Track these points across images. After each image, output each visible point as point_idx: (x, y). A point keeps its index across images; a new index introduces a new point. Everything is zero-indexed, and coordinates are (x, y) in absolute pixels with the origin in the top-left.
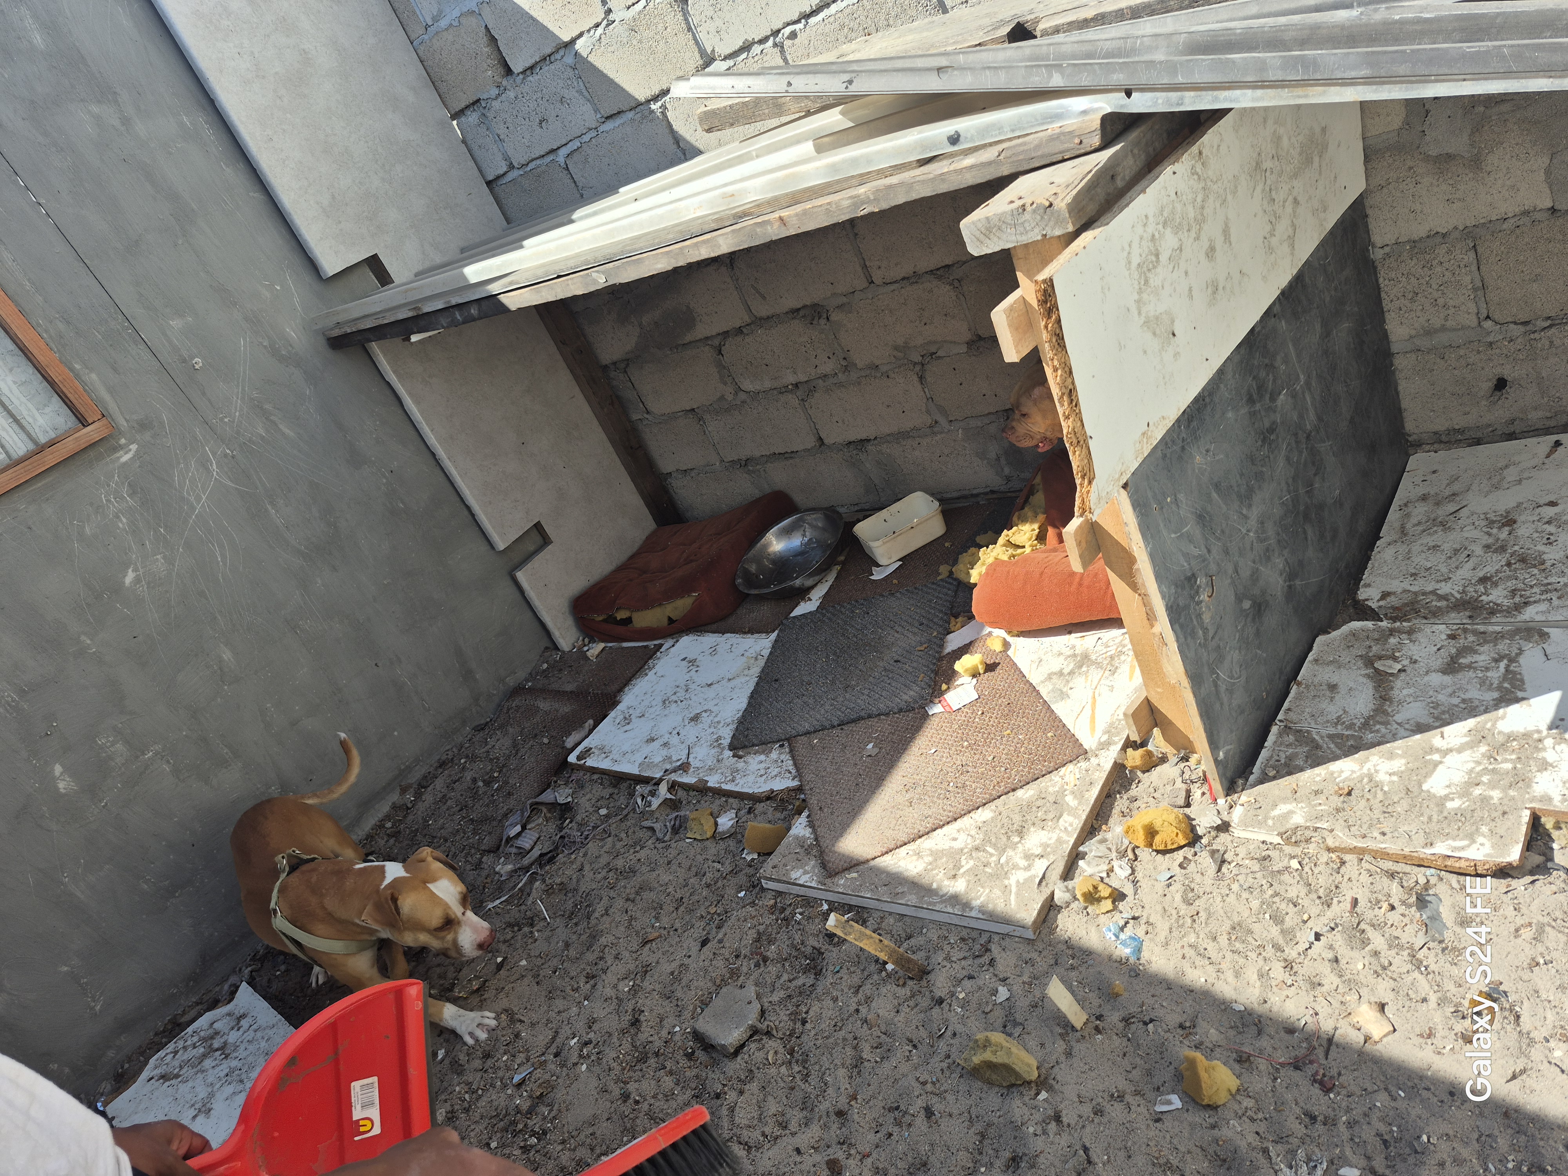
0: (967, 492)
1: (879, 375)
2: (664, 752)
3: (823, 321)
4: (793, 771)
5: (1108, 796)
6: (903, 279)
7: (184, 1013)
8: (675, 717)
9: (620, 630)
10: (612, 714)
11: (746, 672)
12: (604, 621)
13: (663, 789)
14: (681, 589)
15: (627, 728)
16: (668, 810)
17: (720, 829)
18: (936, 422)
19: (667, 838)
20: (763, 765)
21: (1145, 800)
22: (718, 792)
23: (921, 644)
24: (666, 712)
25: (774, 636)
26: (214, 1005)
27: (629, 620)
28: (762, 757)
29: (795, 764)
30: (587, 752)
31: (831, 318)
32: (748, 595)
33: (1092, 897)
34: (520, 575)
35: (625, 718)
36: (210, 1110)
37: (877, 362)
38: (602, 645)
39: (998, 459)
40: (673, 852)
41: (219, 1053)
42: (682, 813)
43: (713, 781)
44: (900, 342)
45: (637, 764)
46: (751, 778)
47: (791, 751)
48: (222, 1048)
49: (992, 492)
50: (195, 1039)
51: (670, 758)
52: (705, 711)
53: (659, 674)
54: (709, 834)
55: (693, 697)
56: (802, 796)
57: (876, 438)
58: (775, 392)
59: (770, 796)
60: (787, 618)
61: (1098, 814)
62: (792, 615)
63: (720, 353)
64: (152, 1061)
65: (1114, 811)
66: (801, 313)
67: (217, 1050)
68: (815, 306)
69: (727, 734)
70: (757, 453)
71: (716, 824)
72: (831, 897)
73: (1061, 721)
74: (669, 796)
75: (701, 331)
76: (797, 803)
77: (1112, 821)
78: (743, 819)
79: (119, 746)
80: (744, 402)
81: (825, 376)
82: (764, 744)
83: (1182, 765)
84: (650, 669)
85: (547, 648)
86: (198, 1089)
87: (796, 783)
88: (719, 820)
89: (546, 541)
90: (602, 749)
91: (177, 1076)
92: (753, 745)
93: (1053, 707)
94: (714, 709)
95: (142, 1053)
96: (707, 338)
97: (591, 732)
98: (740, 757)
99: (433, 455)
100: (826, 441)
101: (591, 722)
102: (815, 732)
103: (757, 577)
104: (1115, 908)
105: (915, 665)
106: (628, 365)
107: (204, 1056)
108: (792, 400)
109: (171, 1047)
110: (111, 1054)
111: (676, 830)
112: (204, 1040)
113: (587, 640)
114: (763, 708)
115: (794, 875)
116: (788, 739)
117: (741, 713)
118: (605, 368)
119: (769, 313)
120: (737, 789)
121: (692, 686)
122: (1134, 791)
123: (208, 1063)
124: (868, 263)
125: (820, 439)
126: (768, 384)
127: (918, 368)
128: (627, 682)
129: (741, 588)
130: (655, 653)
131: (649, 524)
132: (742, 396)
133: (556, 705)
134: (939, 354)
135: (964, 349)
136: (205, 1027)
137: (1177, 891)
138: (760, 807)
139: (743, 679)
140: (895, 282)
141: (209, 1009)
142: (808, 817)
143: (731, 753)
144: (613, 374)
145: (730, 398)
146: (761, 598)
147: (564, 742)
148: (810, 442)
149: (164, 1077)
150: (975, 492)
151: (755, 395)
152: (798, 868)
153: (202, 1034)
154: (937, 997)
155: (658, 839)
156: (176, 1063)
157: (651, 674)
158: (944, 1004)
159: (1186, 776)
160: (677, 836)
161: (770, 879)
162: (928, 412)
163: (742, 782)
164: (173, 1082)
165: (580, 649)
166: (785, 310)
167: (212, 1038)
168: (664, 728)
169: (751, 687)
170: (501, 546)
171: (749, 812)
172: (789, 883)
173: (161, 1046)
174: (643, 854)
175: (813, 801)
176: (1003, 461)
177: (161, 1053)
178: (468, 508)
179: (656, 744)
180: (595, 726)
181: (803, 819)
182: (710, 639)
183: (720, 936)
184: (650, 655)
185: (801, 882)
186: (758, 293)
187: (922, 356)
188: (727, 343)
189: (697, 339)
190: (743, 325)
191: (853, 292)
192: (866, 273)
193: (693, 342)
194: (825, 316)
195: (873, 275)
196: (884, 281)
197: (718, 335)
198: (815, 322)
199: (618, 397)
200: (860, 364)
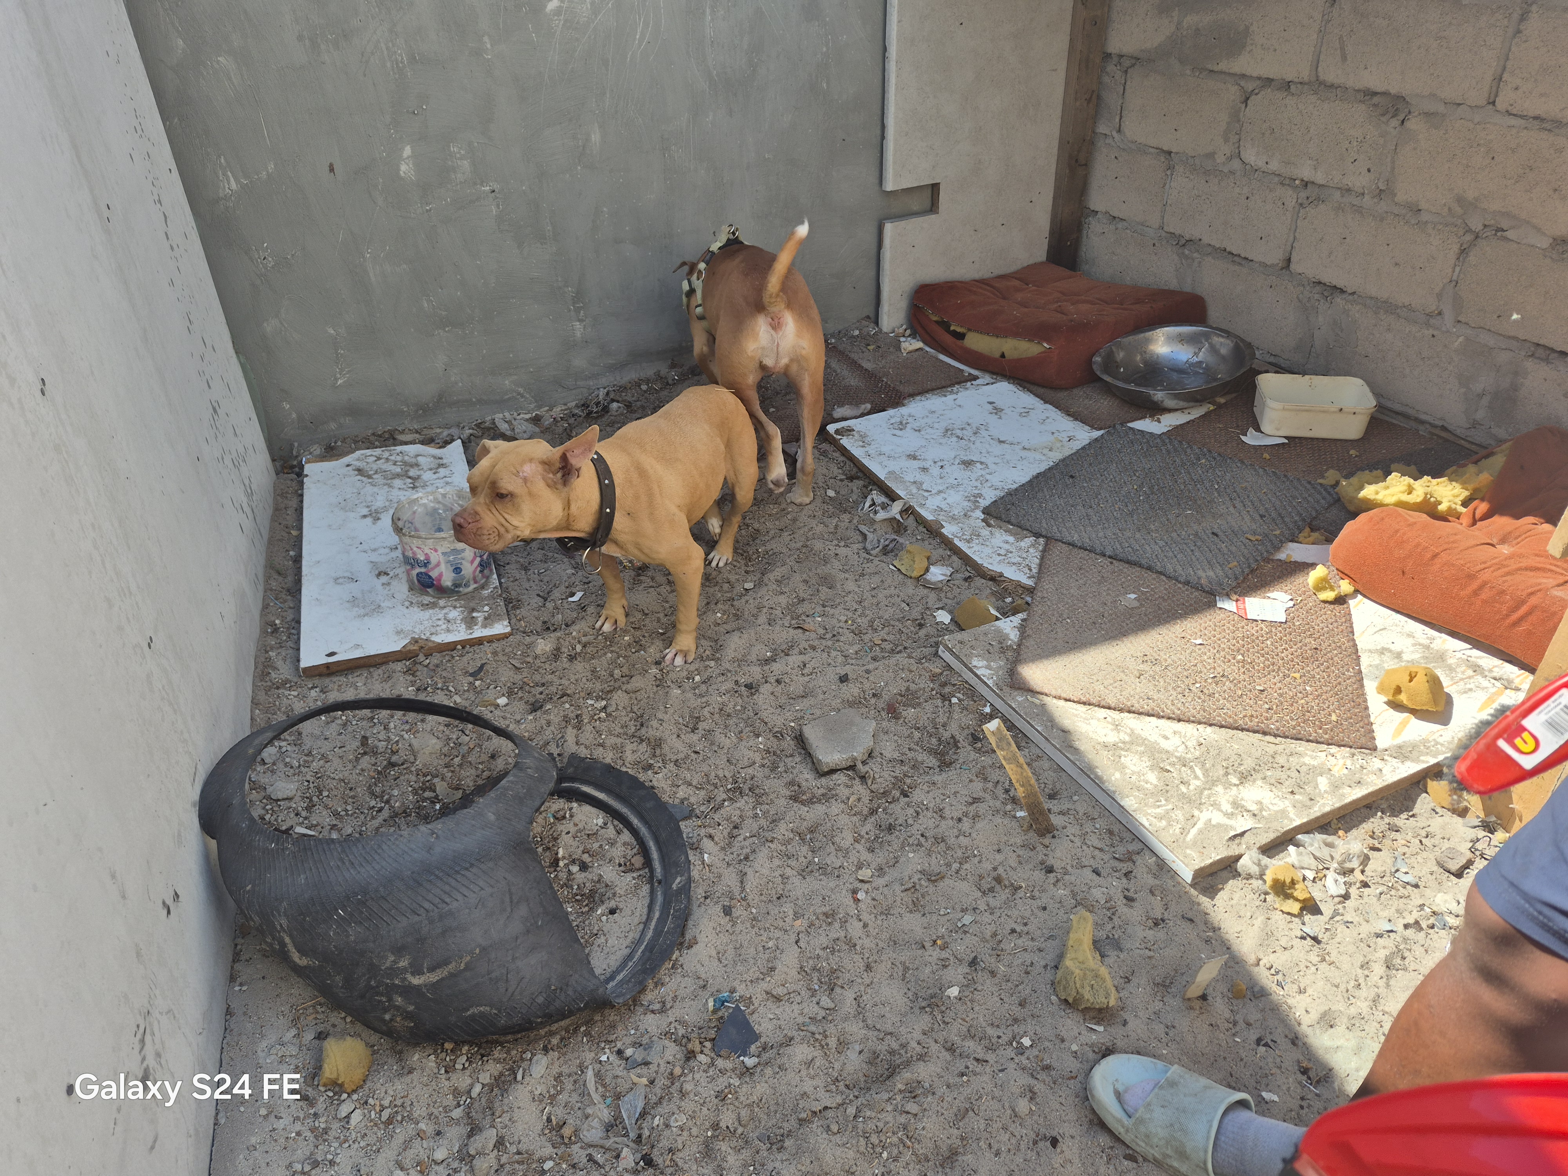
0: (1411, 412)
1: (1414, 222)
2: (919, 477)
3: (1395, 122)
4: (1035, 571)
5: (1368, 807)
6: (1536, 118)
7: (402, 432)
8: (948, 451)
9: (948, 339)
10: (891, 412)
11: (1046, 451)
12: (936, 322)
13: (896, 509)
14: (1037, 332)
15: (898, 432)
16: (890, 530)
17: (929, 576)
18: (1440, 314)
19: (873, 552)
20: (1007, 546)
21: (1409, 838)
22: (947, 543)
23: (1255, 534)
24: (944, 441)
25: (1097, 434)
26: (428, 441)
27: (961, 336)
28: (1011, 539)
29: (1040, 566)
30: (849, 431)
31: (1407, 124)
32: (1100, 379)
33: (1282, 889)
34: (888, 227)
35: (901, 423)
36: (379, 519)
37: (1423, 205)
38: (920, 345)
39: (1480, 396)
40: (870, 568)
41: (410, 481)
42: (901, 540)
43: (949, 530)
44: (1470, 195)
45: (887, 470)
46: (988, 550)
47: (1044, 551)
48: (415, 479)
49: (1444, 428)
50: (399, 458)
51: (921, 484)
52: (982, 463)
53: (958, 402)
54: (915, 574)
55: (978, 444)
56: (1029, 599)
57: (1354, 293)
58: (1276, 179)
59: (995, 578)
60: (1122, 424)
61: (1344, 816)
62: (1130, 425)
63: (1246, 101)
64: (358, 453)
65: (1364, 825)
66: (1376, 100)
67: (410, 478)
68: (1400, 98)
69: (989, 497)
70: (1206, 240)
71: (927, 570)
72: (999, 704)
73: (1365, 701)
74: (898, 517)
75: (1243, 64)
76: (1020, 602)
77: (1354, 832)
78: (956, 582)
79: (466, 164)
80: (1232, 173)
81: (1349, 190)
82: (1022, 528)
83: (1481, 833)
84: (952, 392)
85: (868, 317)
86: (379, 498)
87: (1030, 583)
88: (933, 569)
89: (933, 207)
90: (863, 437)
91: (369, 477)
92: (1009, 522)
93: (1366, 682)
94: (992, 467)
95: (356, 442)
96: (1243, 76)
97: (863, 415)
98: (989, 525)
99: (885, 49)
100: (1293, 266)
101: (869, 406)
102: (1080, 548)
103: (1118, 367)
104: (1300, 915)
105: (1234, 549)
106: (1133, 65)
107: (398, 476)
108: (1290, 197)
109: (377, 452)
110: (333, 426)
111: (885, 551)
112: (405, 463)
113: (908, 332)
114: (1040, 495)
115: (975, 662)
116: (1048, 539)
117: (1015, 486)
118: (1108, 56)
119: (1337, 81)
120: (968, 552)
121: (983, 433)
122: (1401, 821)
123: (397, 483)
124: (1506, 76)
125: (1289, 260)
126: (1274, 166)
127: (1469, 237)
128: (923, 392)
129: (1095, 367)
130: (966, 381)
131: (1040, 254)
132: (1236, 164)
133: (846, 373)
134: (1510, 234)
135: (1545, 243)
136: (411, 454)
137: (1384, 948)
138: (979, 582)
139: (1038, 456)
140: (1522, 117)
141: (422, 443)
142: (1023, 620)
143: (983, 516)
144: (1111, 68)
145: (1220, 159)
146: (1109, 390)
147: (833, 409)
148: (1275, 257)
149: (360, 471)
150: (1423, 417)
151: (1250, 171)
152: (984, 659)
153: (406, 458)
154: (1048, 863)
155: (864, 548)
156: (375, 467)
157: (950, 397)
158: (1052, 875)
159: (1479, 846)
160: (883, 558)
161: (950, 651)
162: (1439, 296)
163: (976, 548)
164: (364, 479)
165: (897, 336)
166: (1359, 85)
167: (412, 466)
168: (933, 453)
169: (1043, 467)
170: (889, 186)
171: (966, 579)
172: (966, 666)
173: (371, 446)
174: (843, 551)
175: (1038, 609)
176: (1485, 401)
177: (368, 452)
178: (883, 127)
179: (916, 464)
180: (869, 413)
181: (1017, 619)
182: (1027, 399)
183: (871, 667)
184: (960, 380)
185: (979, 672)
186: (1342, 49)
187: (1485, 226)
188: (1263, 93)
189: (1232, 71)
190: (1296, 80)
191: (1459, 104)
192: (1494, 89)
193: (1225, 73)
194: (1401, 117)
195: (1501, 94)
196: (1510, 108)
197: (1259, 78)
198: (1384, 119)
199: (1099, 97)
200: (1401, 197)
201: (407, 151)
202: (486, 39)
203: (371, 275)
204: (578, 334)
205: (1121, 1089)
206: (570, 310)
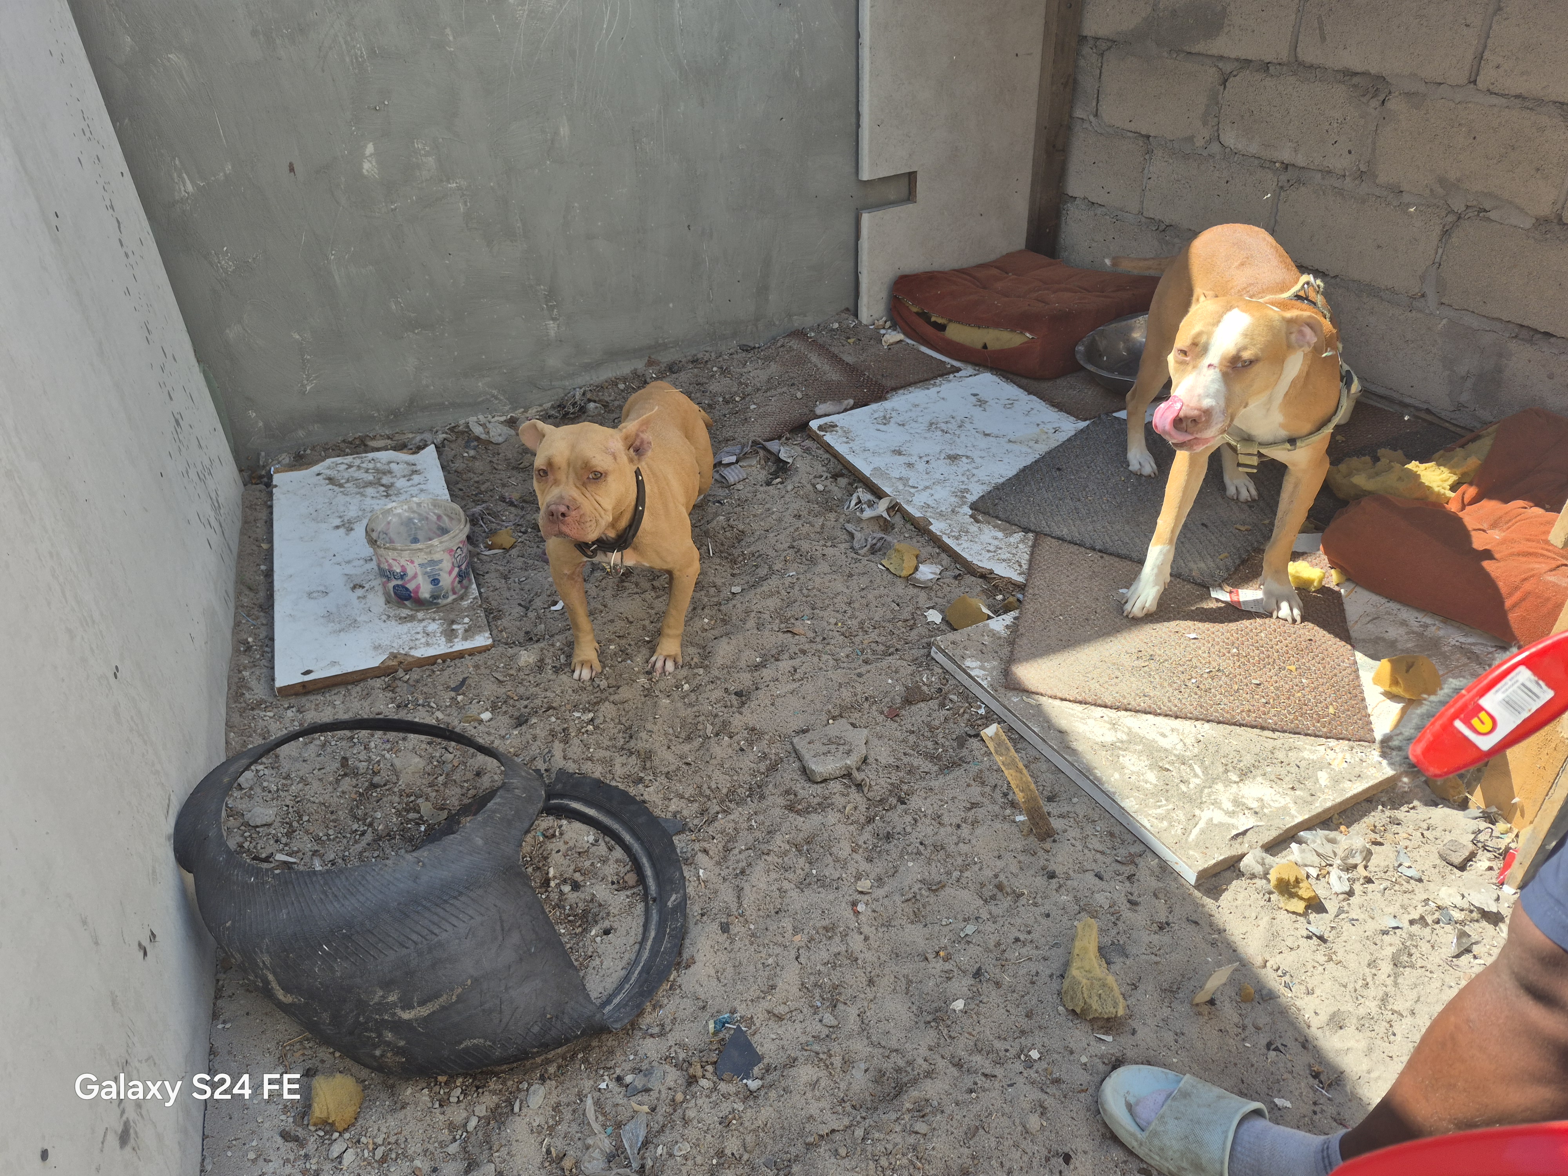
0: (1395, 395)
1: (1395, 203)
2: (905, 472)
3: (1375, 103)
4: (1025, 567)
5: (1369, 800)
6: (1517, 97)
7: (374, 438)
8: (932, 445)
9: (930, 331)
10: (874, 406)
11: (1032, 443)
12: (917, 313)
13: (882, 507)
14: (1018, 323)
15: (882, 427)
16: (877, 528)
17: (918, 575)
18: (1423, 296)
19: (862, 552)
20: (996, 543)
21: (1410, 831)
22: (936, 541)
23: (1244, 524)
24: (928, 435)
25: (1082, 425)
26: (401, 447)
27: (942, 328)
28: (1000, 535)
29: (1030, 562)
30: (832, 427)
31: (1388, 104)
32: (1083, 368)
33: (1287, 888)
34: (866, 217)
35: (885, 417)
36: (352, 529)
37: (1405, 187)
38: (901, 336)
39: (1465, 378)
40: (859, 568)
41: (383, 489)
42: (889, 538)
43: (937, 527)
44: (1452, 176)
45: (872, 466)
46: (976, 547)
47: (1034, 546)
48: (388, 487)
49: (1428, 411)
50: (371, 466)
51: (908, 480)
52: (967, 457)
53: (941, 395)
54: (905, 573)
55: (963, 437)
56: (1020, 596)
57: (1336, 277)
58: (1256, 162)
59: (986, 576)
60: (1107, 414)
61: (1345, 811)
62: (1115, 414)
63: (1224, 83)
64: (329, 461)
65: (1365, 819)
66: (1355, 80)
67: (383, 485)
68: (1380, 78)
69: (976, 492)
70: (1186, 225)
71: (916, 569)
72: (994, 706)
73: (1362, 692)
74: (885, 515)
75: (1220, 45)
76: (1011, 599)
77: (1356, 827)
78: (946, 580)
79: (431, 160)
80: (1211, 156)
81: (1329, 172)
82: (1010, 523)
83: (1483, 825)
84: (934, 385)
85: (847, 309)
86: (352, 507)
87: (1021, 579)
88: (922, 567)
89: (910, 196)
90: (846, 433)
91: (341, 486)
92: (997, 517)
93: (1361, 673)
94: (978, 461)
95: (325, 450)
96: (1221, 58)
97: (846, 410)
98: (977, 521)
99: (858, 35)
101: (851, 402)
102: (1070, 542)
103: (1101, 356)
104: (1305, 914)
105: (1223, 540)
106: (1109, 48)
107: (370, 484)
108: (1270, 180)
109: (349, 459)
110: (301, 433)
111: (873, 550)
112: (377, 471)
113: (888, 324)
114: (1027, 489)
115: (969, 663)
116: (1037, 534)
117: (1002, 480)
118: (1083, 39)
119: (1317, 62)
120: (957, 549)
121: (968, 426)
122: (1401, 813)
123: (370, 491)
124: (1487, 54)
126: (1254, 149)
127: (1451, 218)
128: (907, 385)
129: (1078, 357)
130: (949, 373)
131: (1019, 242)
132: (1215, 148)
133: (826, 367)
134: (1492, 215)
135: (1528, 223)
136: (384, 461)
137: (1390, 945)
138: (969, 579)
139: (1024, 449)
140: (1502, 95)
141: (395, 449)
142: (1015, 618)
143: (970, 512)
144: (1086, 50)
145: (1199, 142)
146: (1093, 379)
147: (815, 406)
149: (331, 480)
150: (1407, 400)
151: (1230, 154)
152: (977, 659)
153: (379, 465)
154: (1050, 868)
155: (852, 548)
156: (346, 475)
157: (933, 390)
158: (1054, 881)
159: (1482, 837)
160: (871, 557)
161: (943, 651)
162: (1423, 278)
163: (965, 545)
164: (336, 488)
165: (878, 329)
166: (1339, 66)
167: (384, 473)
168: (920, 447)
169: (1029, 460)
170: (865, 176)
171: (956, 578)
172: (959, 667)
173: (342, 453)
174: (829, 551)
175: (1029, 607)
176: (1469, 384)
177: (339, 460)
178: (858, 115)
179: (901, 459)
180: (852, 408)
181: (1008, 618)
182: (1011, 390)
183: (863, 670)
184: (943, 372)
185: (973, 673)
186: (1321, 29)
187: (1467, 207)
188: (1241, 74)
189: (1209, 53)
190: (1275, 61)
191: (1440, 84)
192: (1475, 67)
193: (1202, 55)
194: (1381, 98)
195: (1482, 72)
196: (1491, 87)
197: (1237, 60)
198: (1364, 100)
199: (1075, 81)
200: (1382, 179)
201: (370, 149)
202: (448, 31)
203: (337, 277)
204: (552, 333)
205: (1132, 1101)
206: (543, 309)
